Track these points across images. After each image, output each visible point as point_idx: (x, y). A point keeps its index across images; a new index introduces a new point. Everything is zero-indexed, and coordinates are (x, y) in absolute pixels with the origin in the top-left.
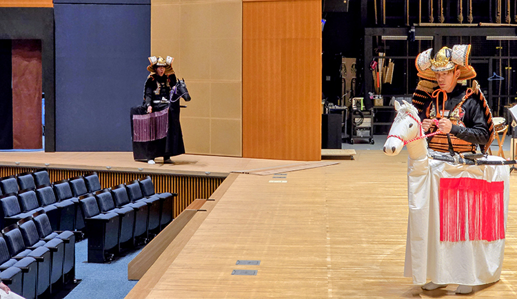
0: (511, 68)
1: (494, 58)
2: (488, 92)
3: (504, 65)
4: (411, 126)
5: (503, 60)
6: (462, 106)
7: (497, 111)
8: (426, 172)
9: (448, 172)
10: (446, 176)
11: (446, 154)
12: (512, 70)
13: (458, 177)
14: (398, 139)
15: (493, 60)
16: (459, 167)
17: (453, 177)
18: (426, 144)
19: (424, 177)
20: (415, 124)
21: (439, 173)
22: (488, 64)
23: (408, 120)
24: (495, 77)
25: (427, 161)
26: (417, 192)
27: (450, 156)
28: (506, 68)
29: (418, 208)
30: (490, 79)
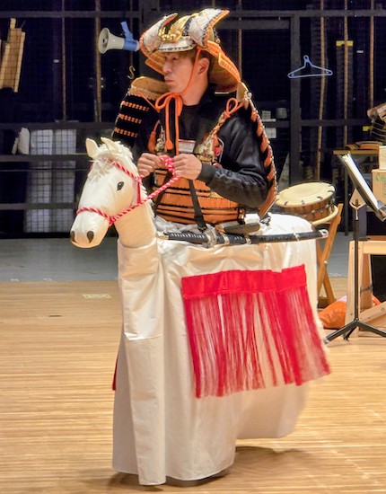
0: (350, 43)
1: (305, 14)
2: (289, 113)
3: (334, 35)
4: (120, 186)
5: (330, 21)
6: (218, 134)
7: (314, 166)
8: (153, 268)
9: (197, 263)
10: (191, 272)
11: (189, 227)
12: (355, 48)
13: (216, 271)
14: (97, 215)
15: (302, 19)
16: (217, 250)
17: (206, 273)
18: (151, 213)
19: (150, 278)
20: (128, 181)
21: (179, 268)
22: (287, 32)
23: (114, 175)
24: (308, 70)
25: (156, 246)
26: (137, 307)
27: (197, 231)
28: (339, 43)
29: (141, 337)
30: (293, 75)
